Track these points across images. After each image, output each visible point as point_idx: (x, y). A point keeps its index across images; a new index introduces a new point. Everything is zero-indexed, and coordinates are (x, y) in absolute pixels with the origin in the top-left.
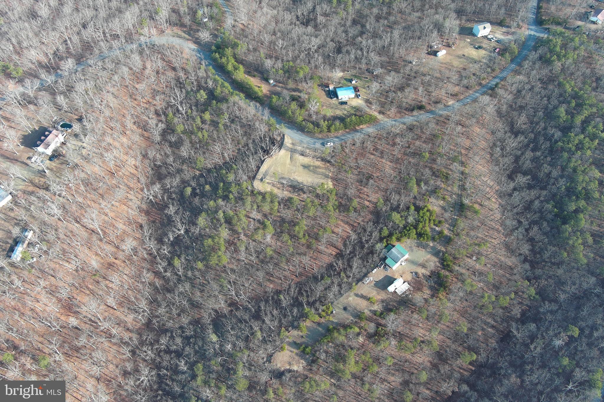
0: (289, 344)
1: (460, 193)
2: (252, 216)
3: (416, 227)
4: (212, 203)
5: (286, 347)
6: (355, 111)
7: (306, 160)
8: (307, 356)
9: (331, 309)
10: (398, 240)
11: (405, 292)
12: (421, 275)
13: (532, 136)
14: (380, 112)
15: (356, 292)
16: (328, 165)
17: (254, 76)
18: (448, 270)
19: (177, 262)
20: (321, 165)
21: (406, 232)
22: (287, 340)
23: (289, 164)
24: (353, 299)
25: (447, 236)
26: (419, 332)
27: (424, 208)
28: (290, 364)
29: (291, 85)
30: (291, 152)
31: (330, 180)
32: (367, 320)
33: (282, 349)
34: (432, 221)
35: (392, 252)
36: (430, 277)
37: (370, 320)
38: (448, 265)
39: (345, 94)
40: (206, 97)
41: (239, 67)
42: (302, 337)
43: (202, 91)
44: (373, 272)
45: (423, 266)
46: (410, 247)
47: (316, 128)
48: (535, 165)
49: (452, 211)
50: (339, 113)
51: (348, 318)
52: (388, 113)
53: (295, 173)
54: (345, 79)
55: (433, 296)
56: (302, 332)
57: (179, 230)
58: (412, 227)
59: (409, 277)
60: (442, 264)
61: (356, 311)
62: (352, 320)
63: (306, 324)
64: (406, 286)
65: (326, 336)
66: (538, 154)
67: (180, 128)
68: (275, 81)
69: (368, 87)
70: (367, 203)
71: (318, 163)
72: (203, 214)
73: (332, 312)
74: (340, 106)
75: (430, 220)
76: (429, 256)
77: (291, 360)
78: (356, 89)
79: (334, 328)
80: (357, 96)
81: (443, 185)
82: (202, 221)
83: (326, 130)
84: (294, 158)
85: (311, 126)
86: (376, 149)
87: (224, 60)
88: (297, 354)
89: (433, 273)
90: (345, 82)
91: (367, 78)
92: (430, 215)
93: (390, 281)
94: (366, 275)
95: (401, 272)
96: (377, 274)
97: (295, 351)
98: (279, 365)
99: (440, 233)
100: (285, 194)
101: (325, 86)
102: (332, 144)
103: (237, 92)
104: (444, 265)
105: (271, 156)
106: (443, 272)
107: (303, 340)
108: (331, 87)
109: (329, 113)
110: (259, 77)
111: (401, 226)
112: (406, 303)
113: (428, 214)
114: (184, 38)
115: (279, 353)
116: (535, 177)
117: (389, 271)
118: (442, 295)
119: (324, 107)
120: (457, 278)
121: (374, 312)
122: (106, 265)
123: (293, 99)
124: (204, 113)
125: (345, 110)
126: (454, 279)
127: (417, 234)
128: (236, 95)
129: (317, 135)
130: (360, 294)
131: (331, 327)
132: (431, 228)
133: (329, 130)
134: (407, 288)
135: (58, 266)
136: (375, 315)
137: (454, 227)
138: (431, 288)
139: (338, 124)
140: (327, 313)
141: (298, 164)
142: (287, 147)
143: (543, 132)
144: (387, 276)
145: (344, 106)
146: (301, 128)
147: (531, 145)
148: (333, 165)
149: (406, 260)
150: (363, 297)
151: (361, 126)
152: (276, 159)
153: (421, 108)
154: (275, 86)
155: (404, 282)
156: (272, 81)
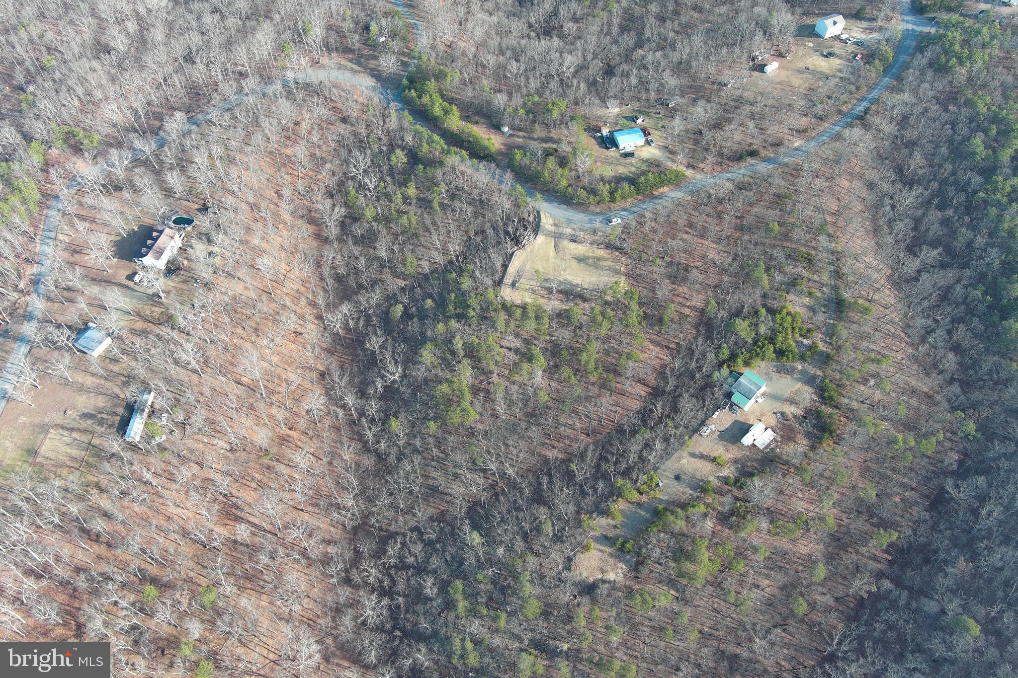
0: (597, 540)
1: (833, 283)
2: (505, 343)
3: (772, 340)
4: (441, 327)
5: (593, 544)
6: (648, 166)
7: (580, 249)
8: (628, 557)
9: (656, 479)
10: (747, 364)
11: (769, 444)
12: (790, 416)
13: (935, 185)
14: (690, 166)
15: (691, 450)
16: (617, 253)
17: (477, 123)
18: (831, 406)
19: (396, 425)
20: (605, 255)
21: (758, 350)
22: (592, 533)
23: (555, 258)
24: (688, 462)
25: (822, 352)
26: (800, 505)
27: (781, 311)
28: (603, 571)
29: (539, 132)
30: (555, 237)
31: (623, 278)
32: (714, 493)
33: (586, 548)
34: (797, 330)
35: (740, 383)
36: (805, 418)
37: (720, 492)
38: (831, 398)
39: (629, 141)
40: (405, 160)
41: (452, 110)
42: (615, 527)
43: (398, 152)
44: (714, 416)
45: (792, 402)
46: (767, 374)
47: (592, 196)
48: (946, 230)
49: (824, 312)
50: (622, 170)
51: (684, 492)
52: (702, 165)
53: (565, 270)
54: (625, 117)
55: (813, 448)
56: (613, 518)
57: (393, 374)
58: (766, 342)
59: (773, 421)
60: (822, 397)
61: (695, 481)
62: (691, 495)
63: (619, 506)
64: (769, 436)
65: (654, 522)
66: (950, 212)
67: (369, 213)
68: (512, 128)
69: (663, 127)
70: (687, 311)
71: (601, 252)
72: (429, 345)
73: (657, 485)
74: (623, 160)
75: (793, 329)
76: (798, 385)
77: (603, 564)
78: (645, 132)
79: (665, 509)
80: (648, 143)
81: (806, 274)
82: (427, 355)
83: (607, 199)
84: (561, 246)
85: (583, 194)
86: (691, 225)
87: (426, 99)
88: (611, 555)
89: (808, 411)
90: (625, 121)
91: (659, 113)
92: (793, 321)
93: (744, 429)
94: (703, 423)
95: (758, 413)
96: (721, 420)
97: (608, 550)
98: (584, 574)
99: (812, 347)
100: (554, 304)
101: (593, 130)
102: (619, 221)
103: (456, 149)
104: (824, 398)
105: (523, 246)
106: (826, 410)
107: (618, 531)
108: (605, 132)
109: (608, 172)
110: (483, 123)
111: (750, 340)
112: (772, 461)
113: (789, 319)
114: (352, 70)
115: (582, 556)
116: (948, 250)
117: (738, 414)
118: (828, 445)
119: (599, 164)
120: (848, 418)
121: (726, 481)
122: (277, 440)
123: (548, 154)
124: (406, 186)
125: (633, 166)
126: (842, 419)
127: (775, 351)
128: (456, 153)
129: (592, 208)
130: (697, 453)
131: (661, 507)
132: (797, 342)
133: (613, 199)
134: (772, 438)
135: (201, 445)
136: (727, 483)
137: (831, 337)
138: (808, 435)
139: (627, 188)
140: (650, 487)
141: (568, 256)
142: (547, 230)
143: (952, 179)
144: (736, 422)
145: (629, 160)
146: (565, 199)
147: (936, 201)
148: (626, 254)
149: (763, 395)
150: (702, 457)
151: (661, 190)
152: (532, 251)
153: (753, 154)
154: (511, 135)
155: (766, 429)
156: (506, 129)
